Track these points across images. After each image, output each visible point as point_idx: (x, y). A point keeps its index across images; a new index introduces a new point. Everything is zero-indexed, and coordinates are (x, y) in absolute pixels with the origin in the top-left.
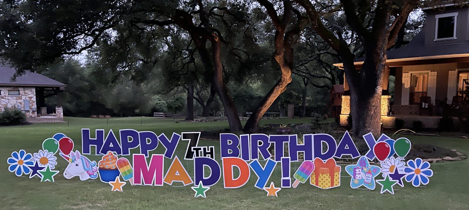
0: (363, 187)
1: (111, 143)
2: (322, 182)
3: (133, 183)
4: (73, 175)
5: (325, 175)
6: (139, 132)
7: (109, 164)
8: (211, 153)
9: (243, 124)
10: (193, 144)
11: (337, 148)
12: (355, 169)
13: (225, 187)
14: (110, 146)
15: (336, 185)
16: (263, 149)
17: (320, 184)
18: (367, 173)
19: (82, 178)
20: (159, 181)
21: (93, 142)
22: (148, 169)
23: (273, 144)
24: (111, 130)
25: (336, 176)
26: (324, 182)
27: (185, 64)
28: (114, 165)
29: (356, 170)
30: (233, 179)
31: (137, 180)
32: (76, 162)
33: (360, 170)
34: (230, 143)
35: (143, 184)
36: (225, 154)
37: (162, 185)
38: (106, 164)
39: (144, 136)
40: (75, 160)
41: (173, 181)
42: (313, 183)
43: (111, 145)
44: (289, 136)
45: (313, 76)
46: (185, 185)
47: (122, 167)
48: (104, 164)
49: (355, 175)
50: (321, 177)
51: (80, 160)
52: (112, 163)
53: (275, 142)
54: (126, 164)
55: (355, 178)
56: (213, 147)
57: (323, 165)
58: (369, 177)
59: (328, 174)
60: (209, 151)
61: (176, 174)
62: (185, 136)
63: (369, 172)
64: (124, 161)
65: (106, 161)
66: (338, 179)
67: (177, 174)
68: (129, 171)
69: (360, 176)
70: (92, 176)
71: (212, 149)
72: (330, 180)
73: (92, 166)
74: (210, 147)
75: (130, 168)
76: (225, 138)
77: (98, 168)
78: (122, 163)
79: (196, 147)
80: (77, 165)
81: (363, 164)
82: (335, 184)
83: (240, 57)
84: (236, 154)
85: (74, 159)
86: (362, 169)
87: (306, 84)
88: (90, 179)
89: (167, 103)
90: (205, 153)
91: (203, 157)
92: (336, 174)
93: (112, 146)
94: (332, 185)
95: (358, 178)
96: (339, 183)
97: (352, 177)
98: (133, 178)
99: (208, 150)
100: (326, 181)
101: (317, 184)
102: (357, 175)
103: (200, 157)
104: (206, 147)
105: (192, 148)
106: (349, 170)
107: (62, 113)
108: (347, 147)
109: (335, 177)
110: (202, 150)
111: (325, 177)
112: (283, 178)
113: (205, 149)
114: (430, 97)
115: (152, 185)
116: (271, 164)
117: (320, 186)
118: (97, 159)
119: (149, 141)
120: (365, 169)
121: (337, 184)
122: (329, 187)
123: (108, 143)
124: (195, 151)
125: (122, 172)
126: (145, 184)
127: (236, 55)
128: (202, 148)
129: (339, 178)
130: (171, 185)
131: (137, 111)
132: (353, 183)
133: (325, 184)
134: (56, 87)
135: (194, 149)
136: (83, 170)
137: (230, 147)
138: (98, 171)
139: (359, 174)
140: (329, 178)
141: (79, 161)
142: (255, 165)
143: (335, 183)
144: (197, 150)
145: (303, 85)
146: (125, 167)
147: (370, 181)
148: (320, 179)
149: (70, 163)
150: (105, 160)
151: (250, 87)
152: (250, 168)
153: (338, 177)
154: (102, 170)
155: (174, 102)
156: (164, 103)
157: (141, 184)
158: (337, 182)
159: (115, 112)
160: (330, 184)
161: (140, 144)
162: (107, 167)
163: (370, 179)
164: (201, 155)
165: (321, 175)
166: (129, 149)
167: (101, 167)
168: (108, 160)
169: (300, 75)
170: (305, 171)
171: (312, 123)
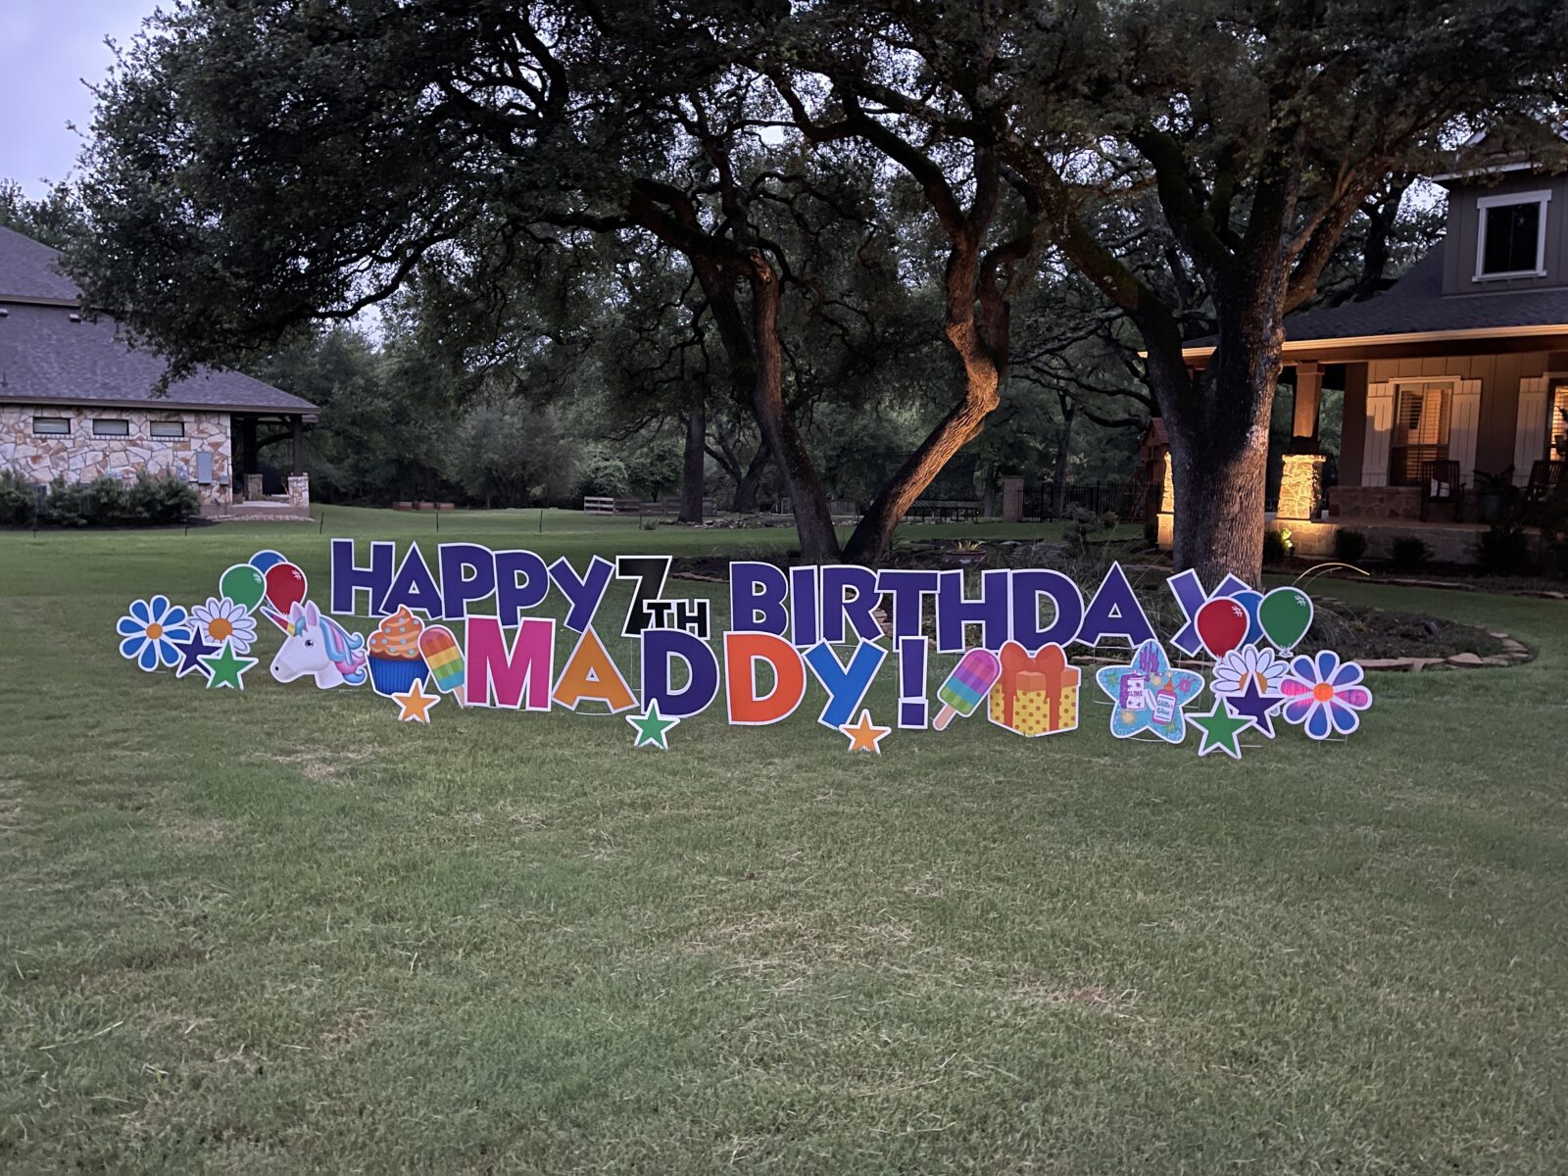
0: (1147, 734)
1: (414, 584)
2: (1024, 714)
3: (464, 702)
4: (295, 674)
5: (1032, 695)
6: (493, 554)
7: (398, 643)
8: (701, 620)
9: (844, 536)
10: (649, 590)
11: (1084, 615)
12: (1125, 678)
13: (731, 722)
14: (411, 591)
15: (1066, 725)
16: (859, 612)
17: (1016, 720)
18: (1160, 692)
19: (322, 683)
20: (539, 697)
21: (362, 579)
22: (509, 659)
23: (887, 599)
24: (414, 544)
25: (1067, 697)
26: (1031, 715)
27: (674, 348)
28: (412, 645)
29: (1129, 682)
30: (755, 699)
31: (477, 691)
32: (306, 636)
33: (1141, 682)
34: (758, 589)
35: (493, 703)
36: (743, 623)
37: (549, 709)
38: (390, 642)
39: (508, 563)
40: (305, 628)
41: (579, 698)
42: (997, 718)
43: (414, 589)
44: (939, 573)
45: (1090, 388)
46: (614, 712)
47: (433, 651)
48: (384, 641)
49: (1124, 696)
50: (1022, 699)
51: (318, 629)
52: (409, 641)
53: (894, 592)
54: (446, 644)
55: (1124, 706)
56: (707, 601)
57: (1028, 665)
58: (1166, 704)
59: (1043, 693)
60: (695, 614)
61: (589, 678)
62: (626, 567)
63: (1168, 690)
64: (441, 636)
65: (390, 634)
66: (1070, 708)
67: (592, 676)
68: (453, 664)
69: (1141, 700)
70: (351, 677)
71: (702, 606)
72: (1046, 709)
73: (350, 648)
74: (696, 601)
75: (456, 657)
76: (745, 577)
77: (367, 653)
78: (437, 643)
79: (658, 600)
80: (308, 643)
81: (1150, 664)
82: (1061, 723)
83: (845, 330)
84: (776, 624)
85: (300, 624)
86: (1147, 679)
87: (1069, 415)
88: (343, 686)
89: (628, 467)
90: (683, 621)
91: (676, 629)
92: (1065, 691)
93: (417, 592)
94: (1054, 725)
95: (1134, 706)
96: (1073, 718)
97: (1117, 702)
98: (465, 686)
99: (692, 611)
100: (1035, 712)
101: (1008, 721)
102: (1130, 698)
103: (666, 628)
104: (687, 601)
105: (645, 602)
106: (1109, 683)
107: (306, 495)
108: (1115, 613)
109: (1062, 700)
110: (674, 610)
111: (1031, 701)
112: (903, 700)
113: (681, 607)
114: (1457, 463)
115: (518, 707)
116: (869, 656)
117: (1017, 727)
118: (367, 627)
119: (522, 580)
120: (1156, 681)
121: (1070, 722)
122: (1044, 730)
123: (403, 581)
124: (653, 611)
125: (435, 666)
126: (498, 705)
127: (833, 322)
128: (674, 603)
129: (1074, 704)
130: (573, 708)
131: (537, 491)
132: (1120, 723)
133: (1031, 722)
134: (291, 415)
135: (650, 606)
136: (327, 659)
137: (759, 603)
138: (368, 663)
139: (1138, 694)
140: (1045, 702)
141: (314, 632)
142: (820, 657)
143: (1064, 718)
144: (660, 609)
145: (1060, 418)
146: (442, 654)
147: (1170, 717)
148: (1016, 706)
149: (290, 636)
150: (388, 630)
151: (890, 421)
152: (807, 668)
153: (1070, 700)
154: (376, 659)
155: (652, 464)
156: (619, 469)
157: (487, 704)
158: (1070, 714)
159: (470, 493)
160: (1046, 723)
161: (496, 589)
162: (393, 651)
163: (1171, 710)
164: (671, 625)
165: (1019, 693)
166: (465, 601)
167: (377, 651)
168: (396, 632)
169: (1048, 386)
170: (972, 680)
171: (1066, 537)
